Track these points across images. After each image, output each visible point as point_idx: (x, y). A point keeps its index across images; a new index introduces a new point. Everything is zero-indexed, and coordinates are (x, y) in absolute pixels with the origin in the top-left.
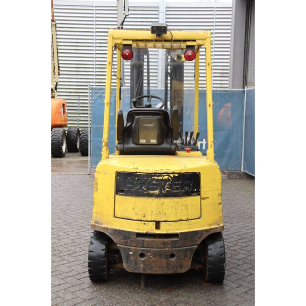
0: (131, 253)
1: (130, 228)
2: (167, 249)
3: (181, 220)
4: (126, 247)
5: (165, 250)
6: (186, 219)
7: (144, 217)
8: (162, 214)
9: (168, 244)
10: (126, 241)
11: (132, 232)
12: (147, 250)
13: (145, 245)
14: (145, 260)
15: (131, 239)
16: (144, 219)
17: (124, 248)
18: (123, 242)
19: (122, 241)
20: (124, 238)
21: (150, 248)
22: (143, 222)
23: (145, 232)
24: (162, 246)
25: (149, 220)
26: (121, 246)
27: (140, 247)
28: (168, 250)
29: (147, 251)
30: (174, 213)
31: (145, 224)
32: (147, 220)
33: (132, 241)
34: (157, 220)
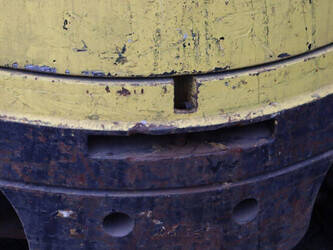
0: (65, 214)
1: (53, 114)
2: (227, 185)
3: (285, 58)
4: (42, 189)
5: (218, 192)
6: (305, 49)
7: (121, 60)
8: (202, 40)
9: (229, 167)
10: (35, 166)
11: (68, 131)
12: (139, 199)
13: (130, 179)
14: (130, 236)
15: (63, 161)
16: (122, 70)
17: (31, 195)
18: (24, 170)
19: (16, 167)
20: (29, 156)
21: (151, 189)
22: (115, 86)
23: (125, 127)
24: (206, 177)
25: (146, 73)
26: (17, 186)
27: (107, 190)
28: (230, 190)
29: (139, 204)
30: (259, 29)
31: (124, 92)
32: (137, 72)
33: (66, 166)
34: (179, 70)
